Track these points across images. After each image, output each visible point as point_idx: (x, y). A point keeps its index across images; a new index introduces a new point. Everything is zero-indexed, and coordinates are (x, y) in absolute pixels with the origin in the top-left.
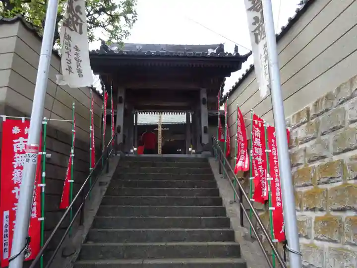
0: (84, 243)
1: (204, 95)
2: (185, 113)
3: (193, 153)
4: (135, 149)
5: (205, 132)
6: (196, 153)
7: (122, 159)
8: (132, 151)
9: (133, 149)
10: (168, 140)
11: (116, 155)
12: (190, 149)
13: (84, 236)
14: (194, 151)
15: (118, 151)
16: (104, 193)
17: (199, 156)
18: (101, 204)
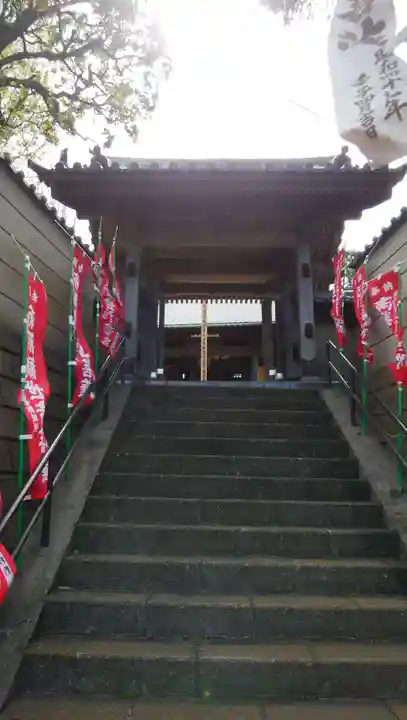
0: (49, 593)
1: (304, 258)
2: (259, 301)
3: (278, 380)
4: (161, 371)
5: (309, 334)
6: (286, 379)
7: (135, 390)
8: (153, 375)
9: (156, 371)
10: (217, 357)
11: (123, 382)
12: (272, 372)
13: (51, 576)
14: (279, 376)
15: (127, 375)
16: (97, 467)
17: (293, 385)
18: (92, 493)
